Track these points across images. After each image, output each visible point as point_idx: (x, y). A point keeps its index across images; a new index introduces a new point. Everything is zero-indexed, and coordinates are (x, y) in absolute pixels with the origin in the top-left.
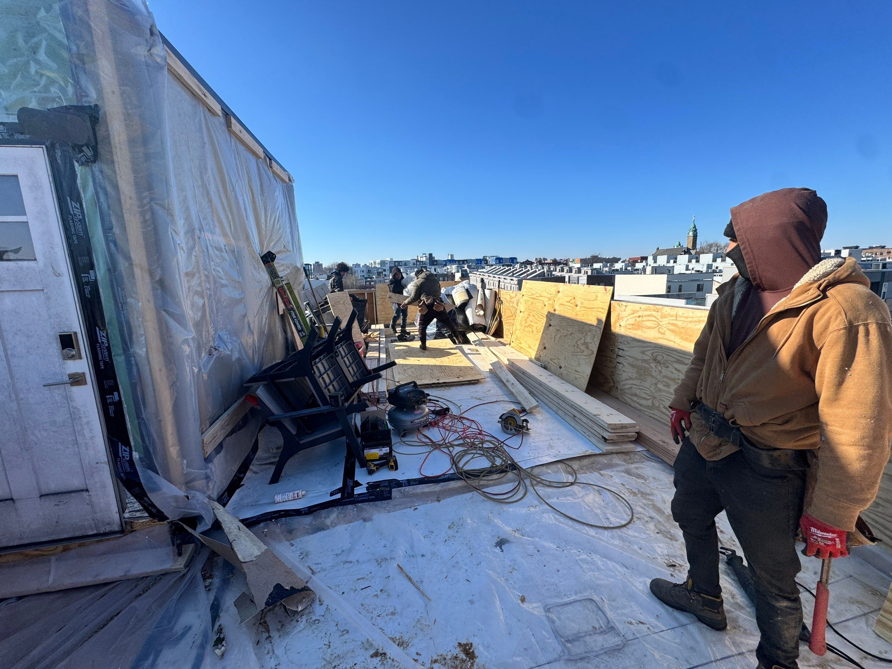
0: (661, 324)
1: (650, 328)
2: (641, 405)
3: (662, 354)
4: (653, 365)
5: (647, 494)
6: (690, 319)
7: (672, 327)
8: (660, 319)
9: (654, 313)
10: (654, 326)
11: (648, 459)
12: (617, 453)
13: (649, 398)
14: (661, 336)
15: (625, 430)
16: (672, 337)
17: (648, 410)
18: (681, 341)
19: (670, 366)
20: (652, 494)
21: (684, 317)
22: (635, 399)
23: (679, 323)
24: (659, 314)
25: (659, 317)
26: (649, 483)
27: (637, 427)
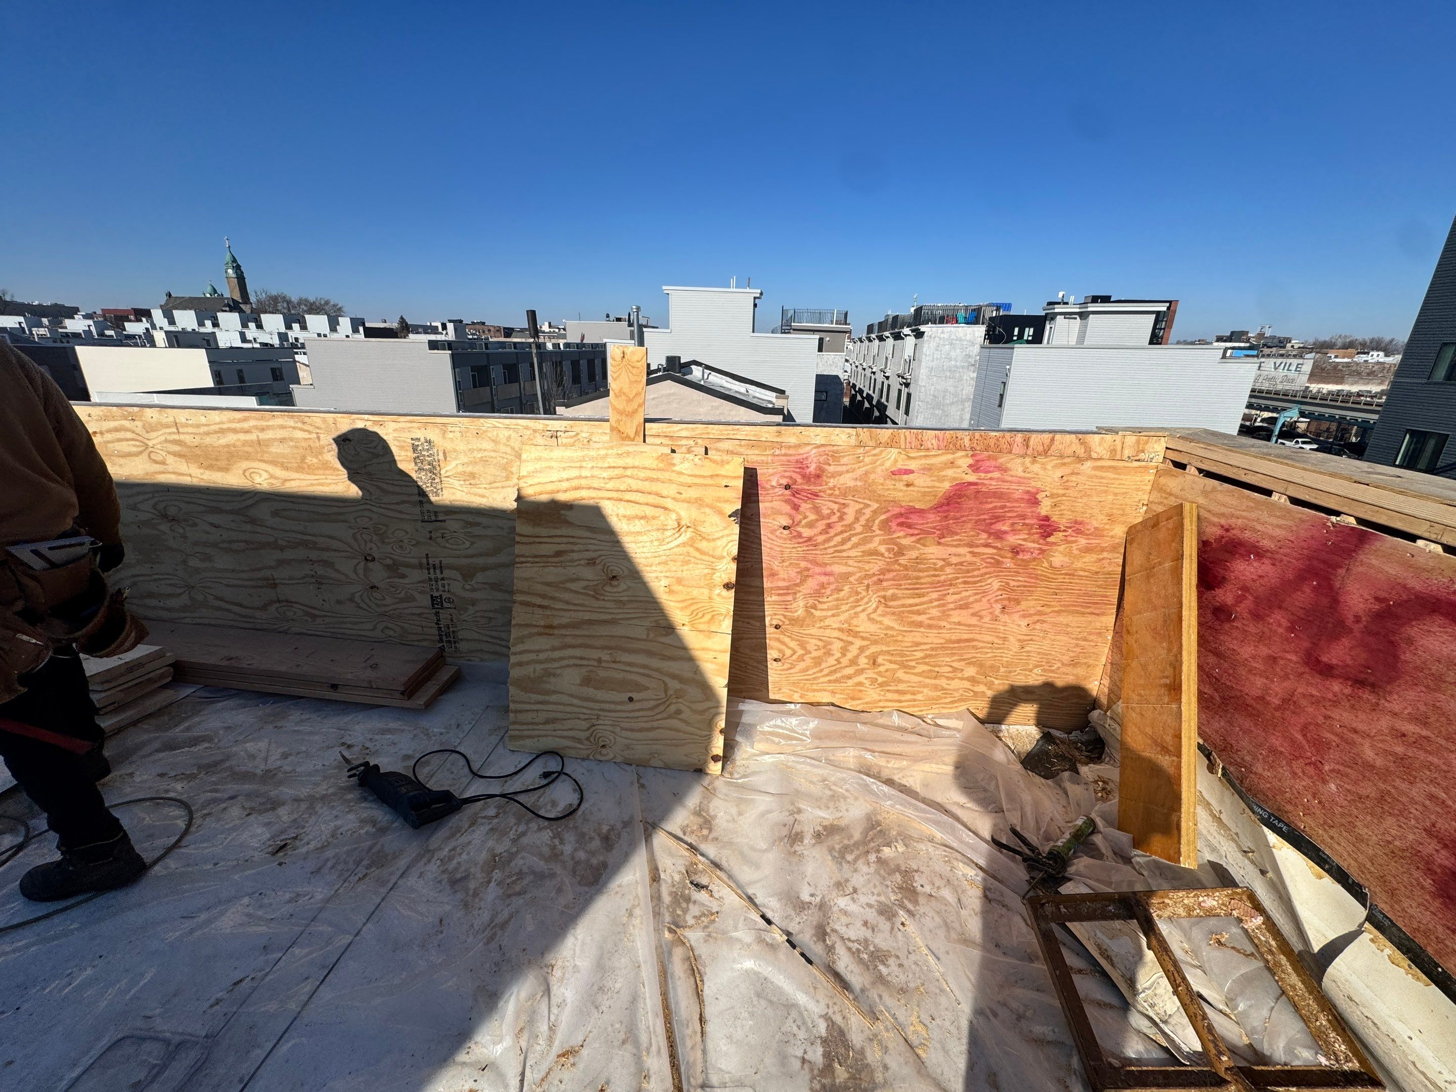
0: (150, 443)
1: (129, 455)
2: (169, 610)
3: (176, 503)
4: (164, 527)
5: (216, 764)
6: (205, 429)
7: (177, 448)
8: (147, 436)
9: (127, 424)
10: (134, 449)
11: (211, 701)
12: (135, 723)
13: (179, 591)
14: (158, 467)
15: (137, 673)
16: (183, 467)
17: (187, 614)
18: (202, 471)
19: (197, 521)
20: (228, 757)
21: (192, 425)
22: (153, 602)
23: (187, 439)
24: (139, 424)
25: (139, 430)
26: (219, 741)
27: (168, 654)
